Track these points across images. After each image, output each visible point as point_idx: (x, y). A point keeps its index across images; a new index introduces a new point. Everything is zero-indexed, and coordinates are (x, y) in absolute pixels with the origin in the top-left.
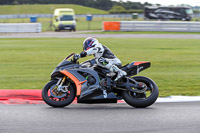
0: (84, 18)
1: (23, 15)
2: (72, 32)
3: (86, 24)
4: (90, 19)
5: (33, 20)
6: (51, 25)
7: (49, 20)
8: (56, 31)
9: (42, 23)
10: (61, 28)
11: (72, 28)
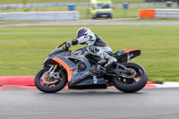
0: (120, 6)
1: (61, 4)
2: (109, 20)
3: (122, 12)
4: (126, 7)
5: (71, 8)
6: (89, 13)
7: (86, 8)
8: (94, 18)
9: (80, 10)
10: (98, 16)
11: (109, 16)
